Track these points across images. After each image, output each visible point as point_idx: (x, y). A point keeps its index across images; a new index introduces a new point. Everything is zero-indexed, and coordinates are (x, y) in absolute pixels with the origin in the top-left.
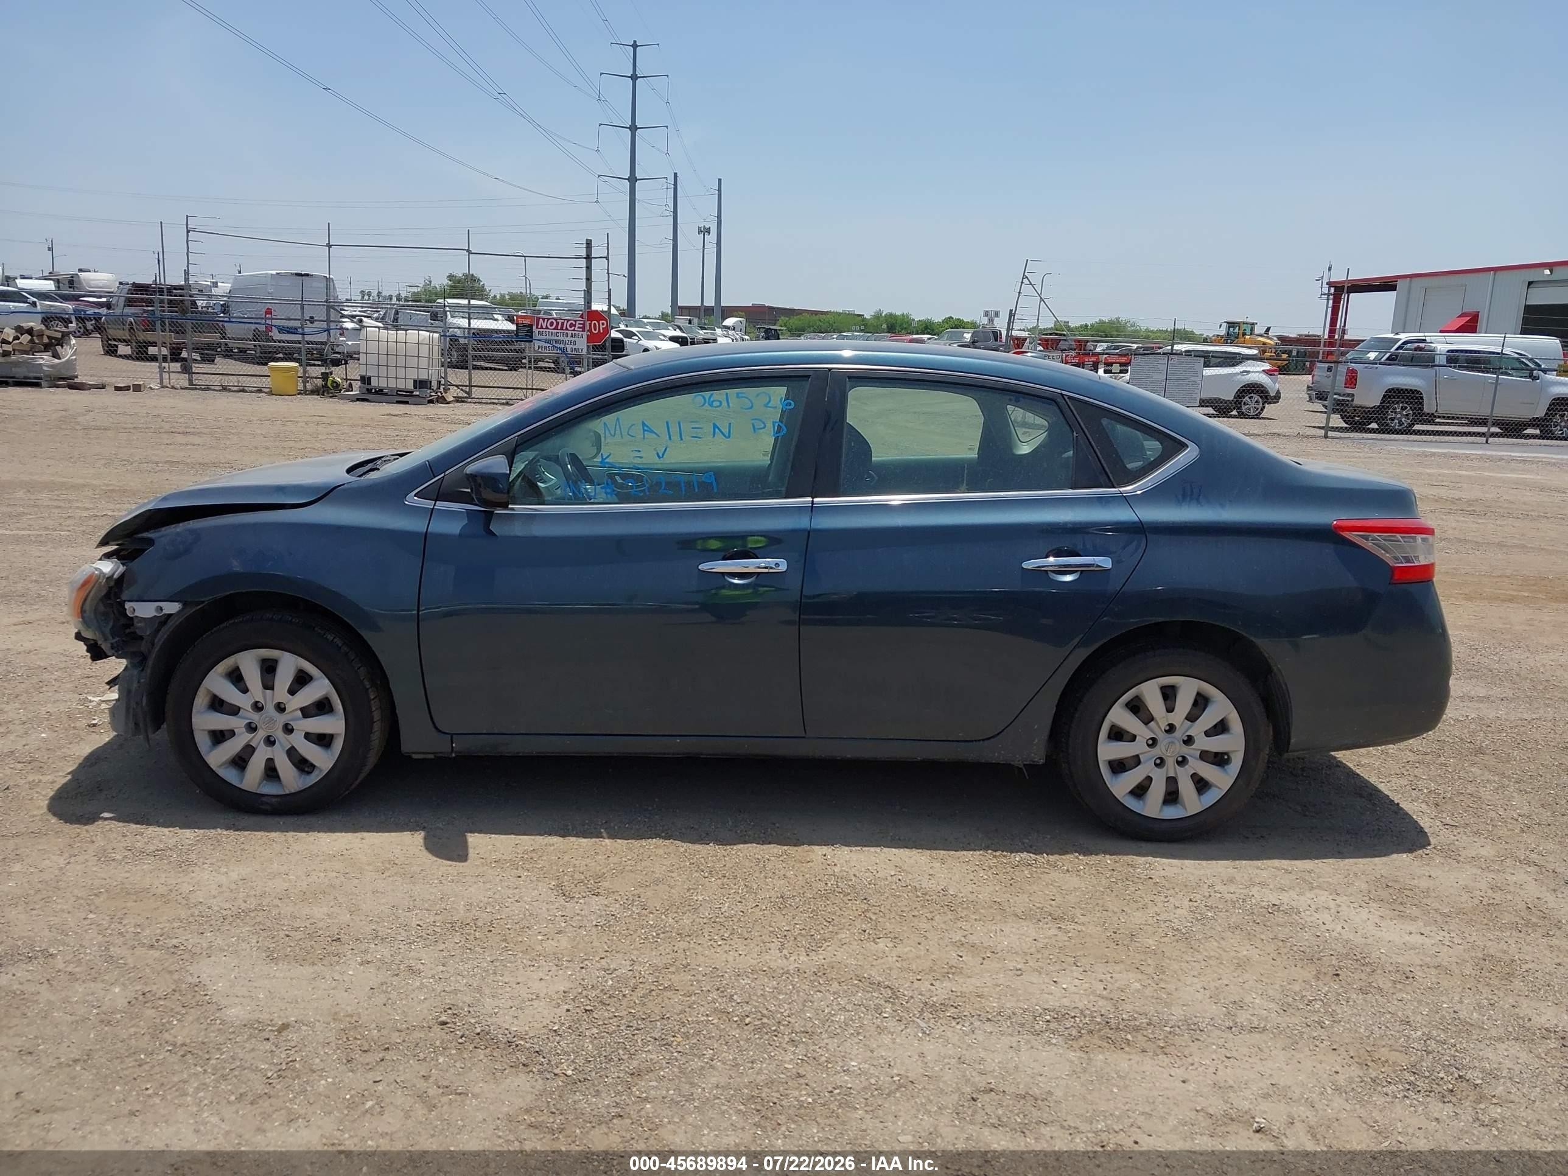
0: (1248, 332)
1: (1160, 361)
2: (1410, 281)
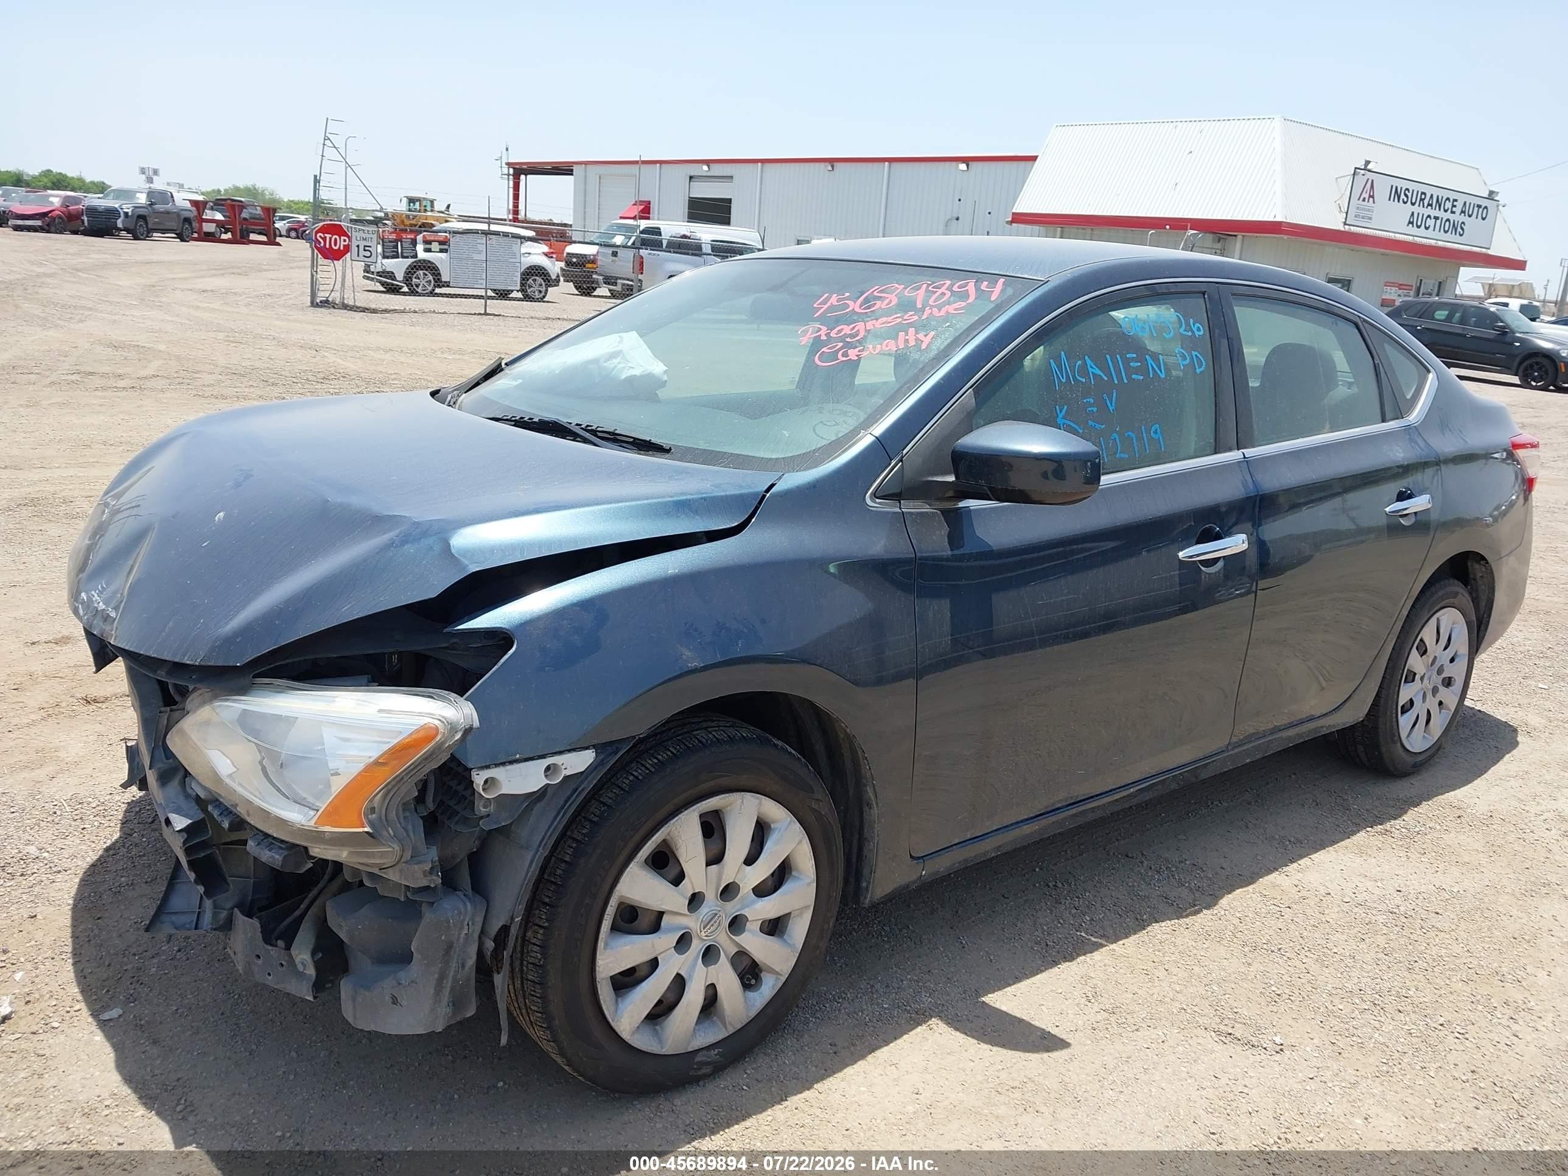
0: (429, 208)
1: (479, 241)
2: (586, 168)
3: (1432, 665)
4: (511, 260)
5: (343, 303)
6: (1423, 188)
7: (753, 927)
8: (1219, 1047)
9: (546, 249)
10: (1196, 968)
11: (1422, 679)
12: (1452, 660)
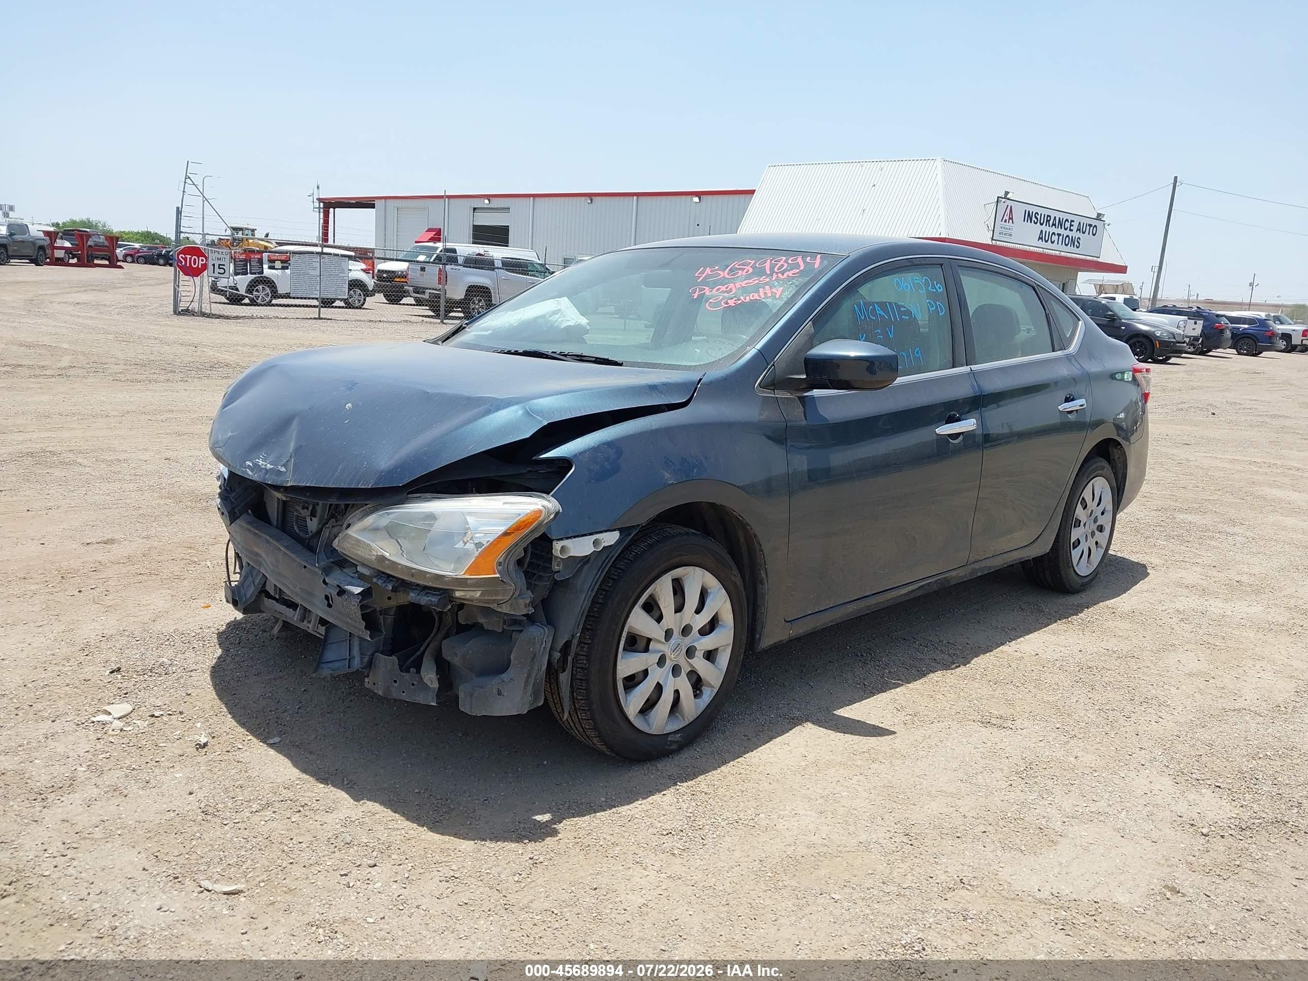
0: (251, 234)
1: (314, 260)
2: (385, 202)
3: (1090, 516)
4: (341, 275)
5: (201, 312)
6: (1047, 212)
7: (699, 654)
8: (984, 729)
9: (363, 266)
10: (961, 694)
11: (1085, 525)
12: (1103, 513)
